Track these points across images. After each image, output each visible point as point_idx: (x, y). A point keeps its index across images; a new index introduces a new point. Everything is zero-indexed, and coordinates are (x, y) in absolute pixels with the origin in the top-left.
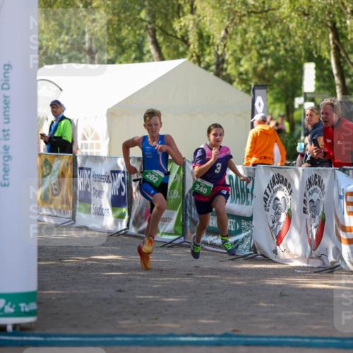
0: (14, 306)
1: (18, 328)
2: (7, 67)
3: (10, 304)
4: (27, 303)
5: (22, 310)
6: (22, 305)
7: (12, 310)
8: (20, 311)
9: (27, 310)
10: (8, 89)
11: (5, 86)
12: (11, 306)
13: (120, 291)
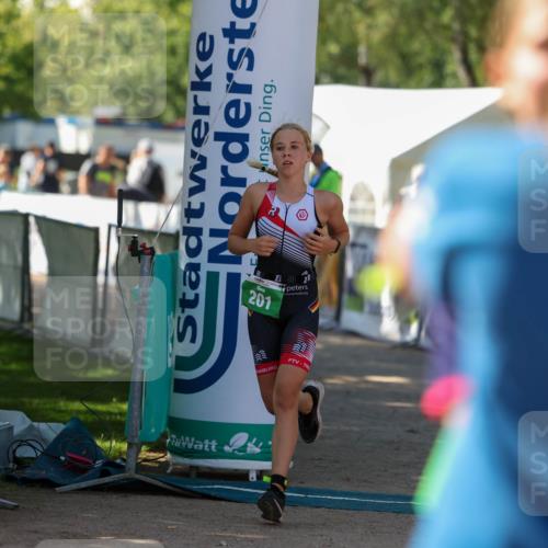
0: (261, 444)
2: (268, 89)
3: (255, 440)
7: (258, 450)
8: (269, 452)
11: (265, 117)
13: (412, 431)
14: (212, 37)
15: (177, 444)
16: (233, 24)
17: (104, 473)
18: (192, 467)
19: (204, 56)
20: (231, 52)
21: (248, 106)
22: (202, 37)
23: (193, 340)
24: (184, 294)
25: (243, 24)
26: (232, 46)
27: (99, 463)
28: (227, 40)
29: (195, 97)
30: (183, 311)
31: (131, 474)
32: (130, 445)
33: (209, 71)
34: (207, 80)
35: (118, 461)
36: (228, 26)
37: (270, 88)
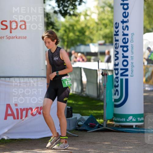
0: (136, 119)
1: (137, 127)
2: (132, 34)
3: (134, 118)
4: (140, 118)
5: (139, 120)
6: (138, 118)
7: (135, 120)
8: (138, 121)
9: (140, 120)
10: (133, 42)
11: (132, 41)
12: (135, 119)
14: (118, 23)
15: (116, 120)
16: (123, 20)
17: (98, 127)
18: (120, 125)
19: (117, 28)
20: (123, 26)
21: (128, 39)
22: (116, 23)
23: (118, 95)
24: (115, 84)
25: (125, 20)
26: (123, 25)
27: (97, 125)
28: (122, 24)
29: (115, 38)
30: (115, 88)
31: (105, 127)
32: (104, 120)
33: (118, 31)
34: (118, 33)
35: (102, 124)
36: (122, 20)
37: (133, 34)
